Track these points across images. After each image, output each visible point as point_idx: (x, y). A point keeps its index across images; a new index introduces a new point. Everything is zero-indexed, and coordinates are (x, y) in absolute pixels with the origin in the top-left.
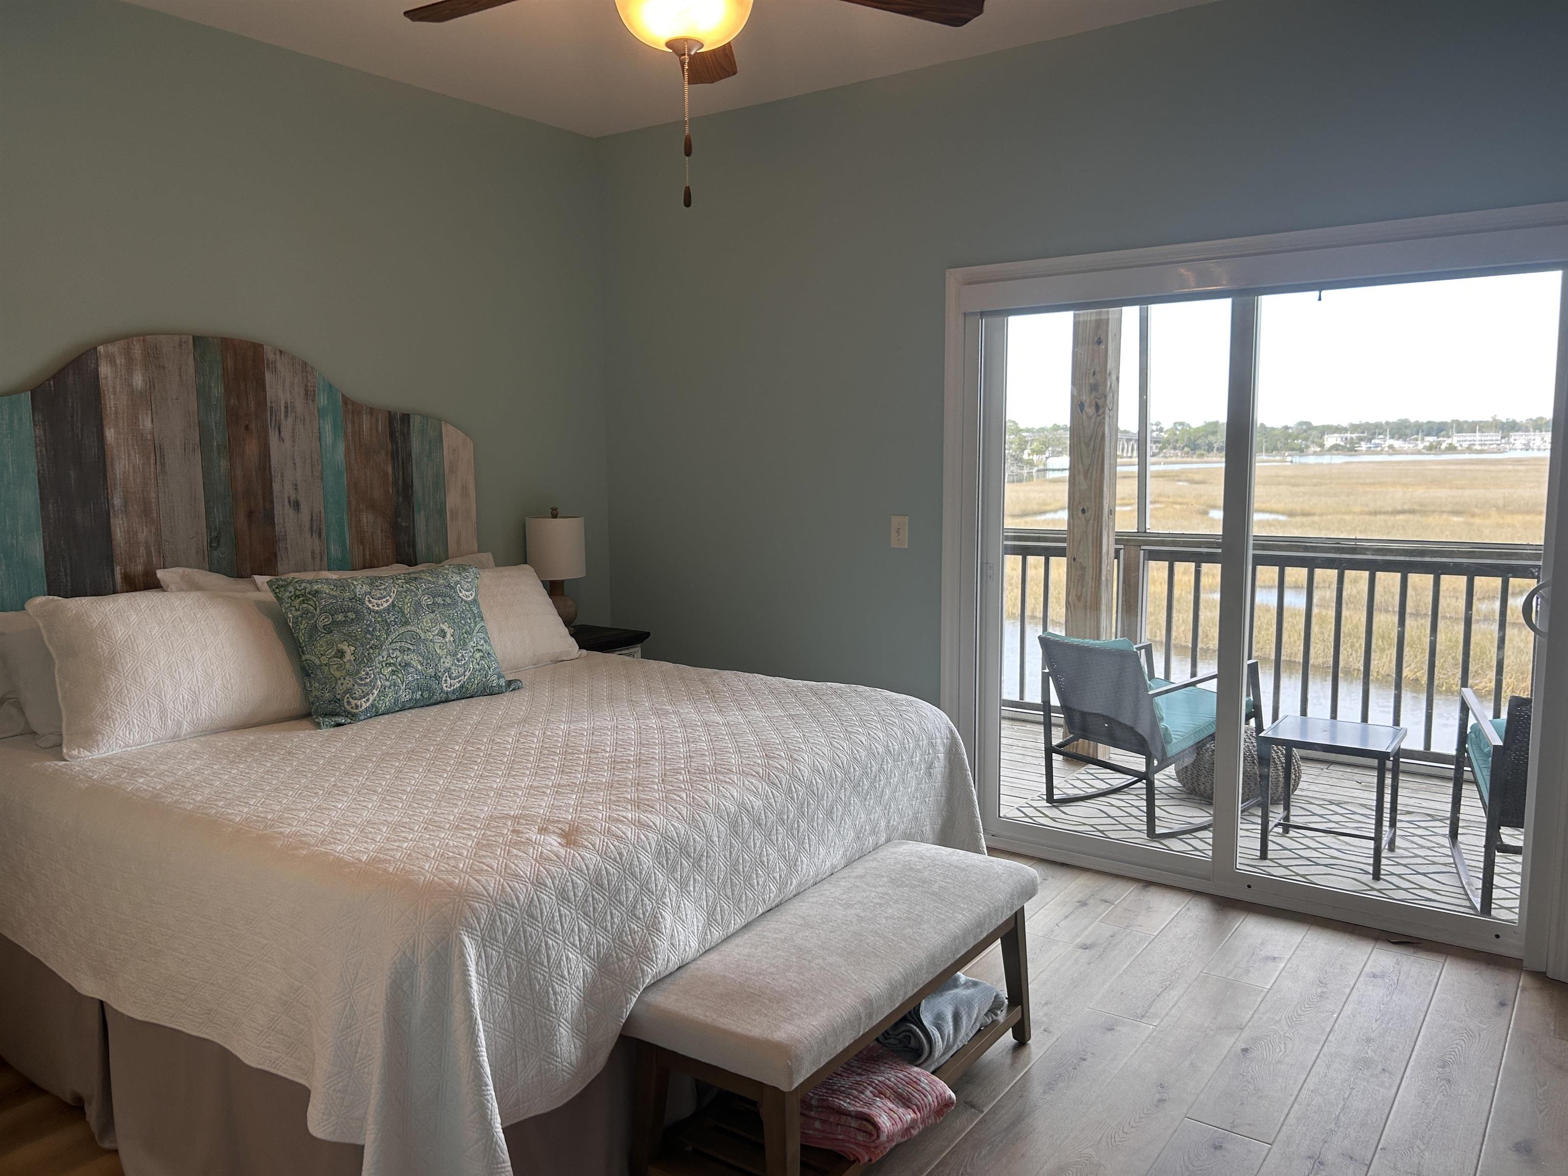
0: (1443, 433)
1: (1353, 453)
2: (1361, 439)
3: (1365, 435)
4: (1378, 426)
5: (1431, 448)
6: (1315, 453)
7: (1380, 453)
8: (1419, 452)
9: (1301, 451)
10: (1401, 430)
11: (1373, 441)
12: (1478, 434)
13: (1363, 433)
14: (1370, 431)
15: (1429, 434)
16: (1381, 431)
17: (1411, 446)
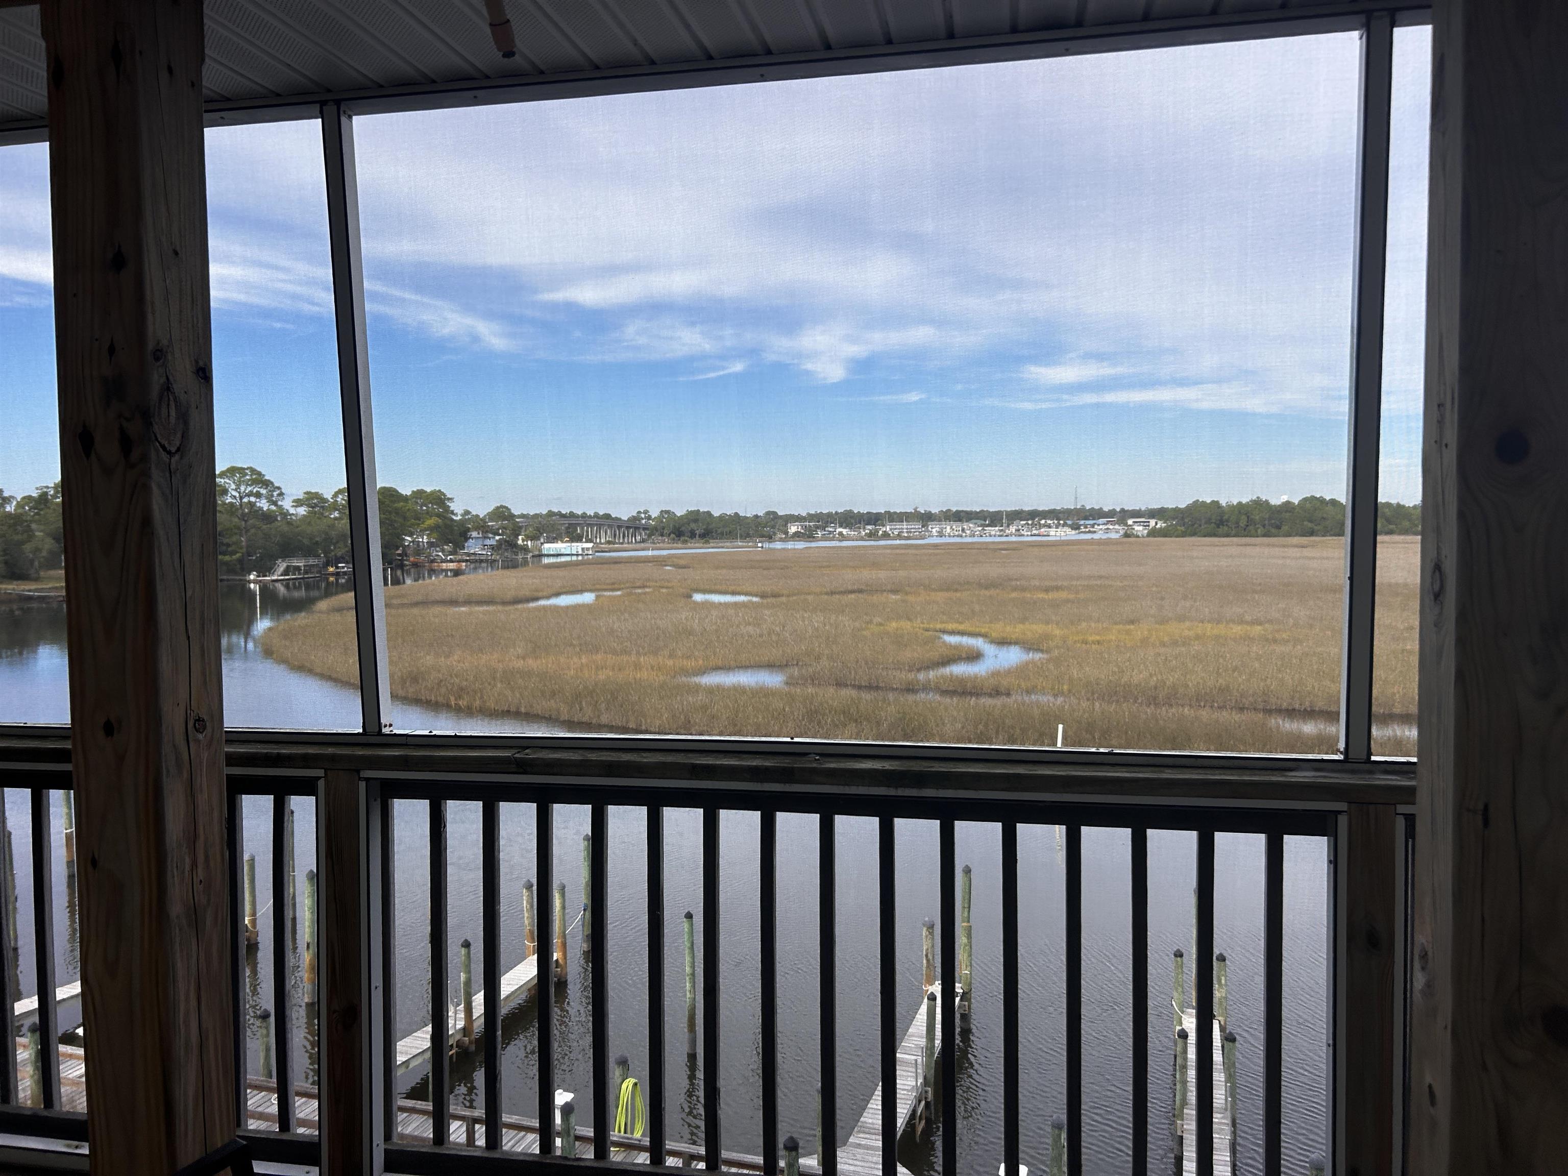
0: (879, 522)
1: (811, 539)
2: (817, 527)
3: (820, 523)
4: (829, 515)
5: (872, 535)
6: (781, 540)
7: (833, 539)
8: (862, 539)
9: (770, 538)
10: (849, 519)
11: (827, 529)
12: (905, 523)
13: (819, 522)
14: (823, 521)
15: (868, 523)
16: (832, 520)
17: (856, 533)
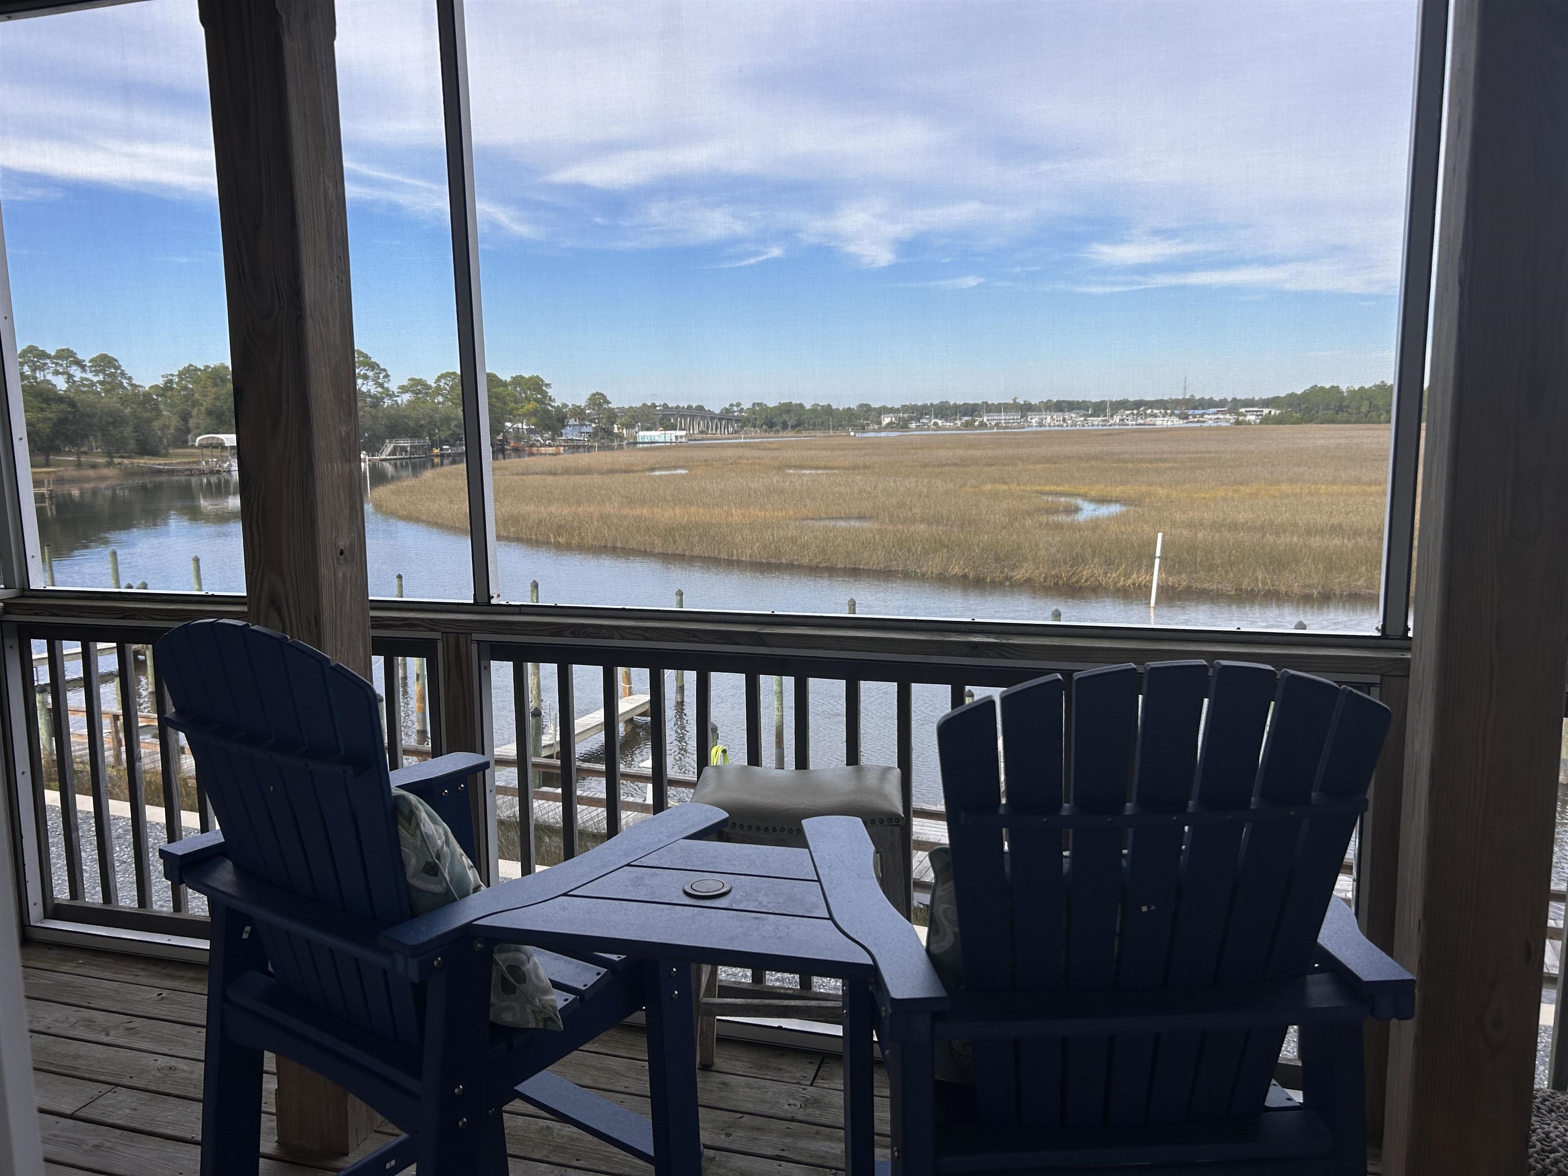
3: (915, 415)
5: (967, 425)
6: (874, 431)
7: (928, 429)
8: (958, 429)
9: (863, 428)
10: (944, 411)
11: (921, 421)
12: (1003, 414)
13: (913, 413)
14: (919, 412)
15: (965, 415)
16: (927, 411)
17: (952, 424)
